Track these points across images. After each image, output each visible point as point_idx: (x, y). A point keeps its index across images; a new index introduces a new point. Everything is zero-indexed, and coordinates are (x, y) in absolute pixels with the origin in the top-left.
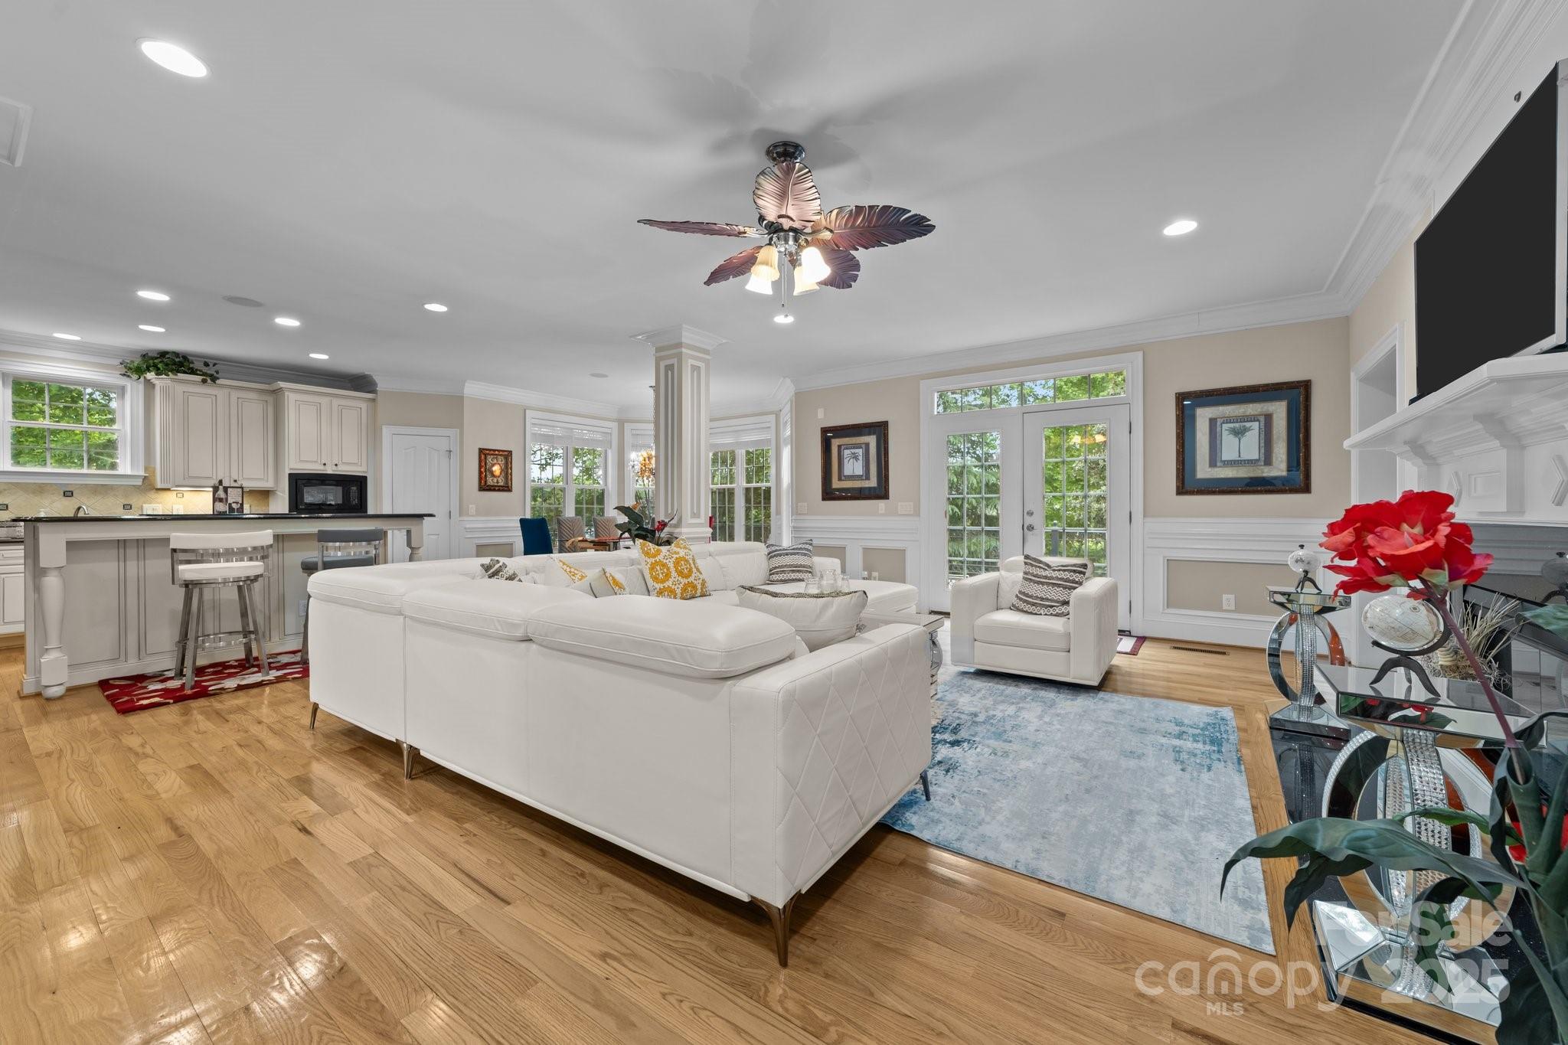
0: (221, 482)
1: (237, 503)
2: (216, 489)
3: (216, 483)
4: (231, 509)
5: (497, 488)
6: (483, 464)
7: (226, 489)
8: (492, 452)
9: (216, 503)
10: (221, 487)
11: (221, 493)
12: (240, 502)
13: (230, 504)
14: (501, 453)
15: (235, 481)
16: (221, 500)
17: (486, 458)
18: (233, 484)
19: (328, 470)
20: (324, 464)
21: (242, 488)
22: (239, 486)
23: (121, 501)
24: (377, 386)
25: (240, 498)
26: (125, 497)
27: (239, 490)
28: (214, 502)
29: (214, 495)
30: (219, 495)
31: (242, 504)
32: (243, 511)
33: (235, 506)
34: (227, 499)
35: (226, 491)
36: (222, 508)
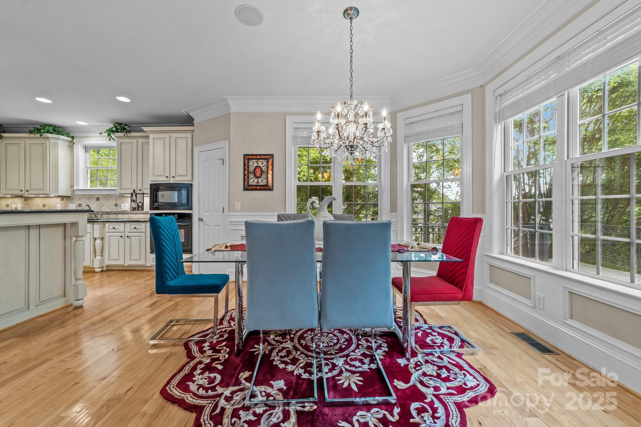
0: (134, 191)
1: (141, 202)
2: (132, 194)
3: (131, 191)
4: (138, 206)
5: (258, 188)
6: (246, 168)
7: (136, 195)
8: (254, 157)
9: (132, 203)
10: (134, 194)
11: (134, 197)
13: (138, 203)
14: (262, 157)
16: (134, 201)
17: (248, 162)
18: (139, 192)
19: (170, 181)
20: (167, 177)
21: (144, 194)
22: (142, 193)
23: (114, 202)
24: (194, 121)
25: (142, 200)
26: (116, 200)
27: (142, 195)
28: (131, 202)
29: (131, 198)
30: (133, 198)
31: (143, 203)
32: (143, 207)
33: (140, 204)
34: (136, 200)
35: (136, 196)
36: (134, 205)
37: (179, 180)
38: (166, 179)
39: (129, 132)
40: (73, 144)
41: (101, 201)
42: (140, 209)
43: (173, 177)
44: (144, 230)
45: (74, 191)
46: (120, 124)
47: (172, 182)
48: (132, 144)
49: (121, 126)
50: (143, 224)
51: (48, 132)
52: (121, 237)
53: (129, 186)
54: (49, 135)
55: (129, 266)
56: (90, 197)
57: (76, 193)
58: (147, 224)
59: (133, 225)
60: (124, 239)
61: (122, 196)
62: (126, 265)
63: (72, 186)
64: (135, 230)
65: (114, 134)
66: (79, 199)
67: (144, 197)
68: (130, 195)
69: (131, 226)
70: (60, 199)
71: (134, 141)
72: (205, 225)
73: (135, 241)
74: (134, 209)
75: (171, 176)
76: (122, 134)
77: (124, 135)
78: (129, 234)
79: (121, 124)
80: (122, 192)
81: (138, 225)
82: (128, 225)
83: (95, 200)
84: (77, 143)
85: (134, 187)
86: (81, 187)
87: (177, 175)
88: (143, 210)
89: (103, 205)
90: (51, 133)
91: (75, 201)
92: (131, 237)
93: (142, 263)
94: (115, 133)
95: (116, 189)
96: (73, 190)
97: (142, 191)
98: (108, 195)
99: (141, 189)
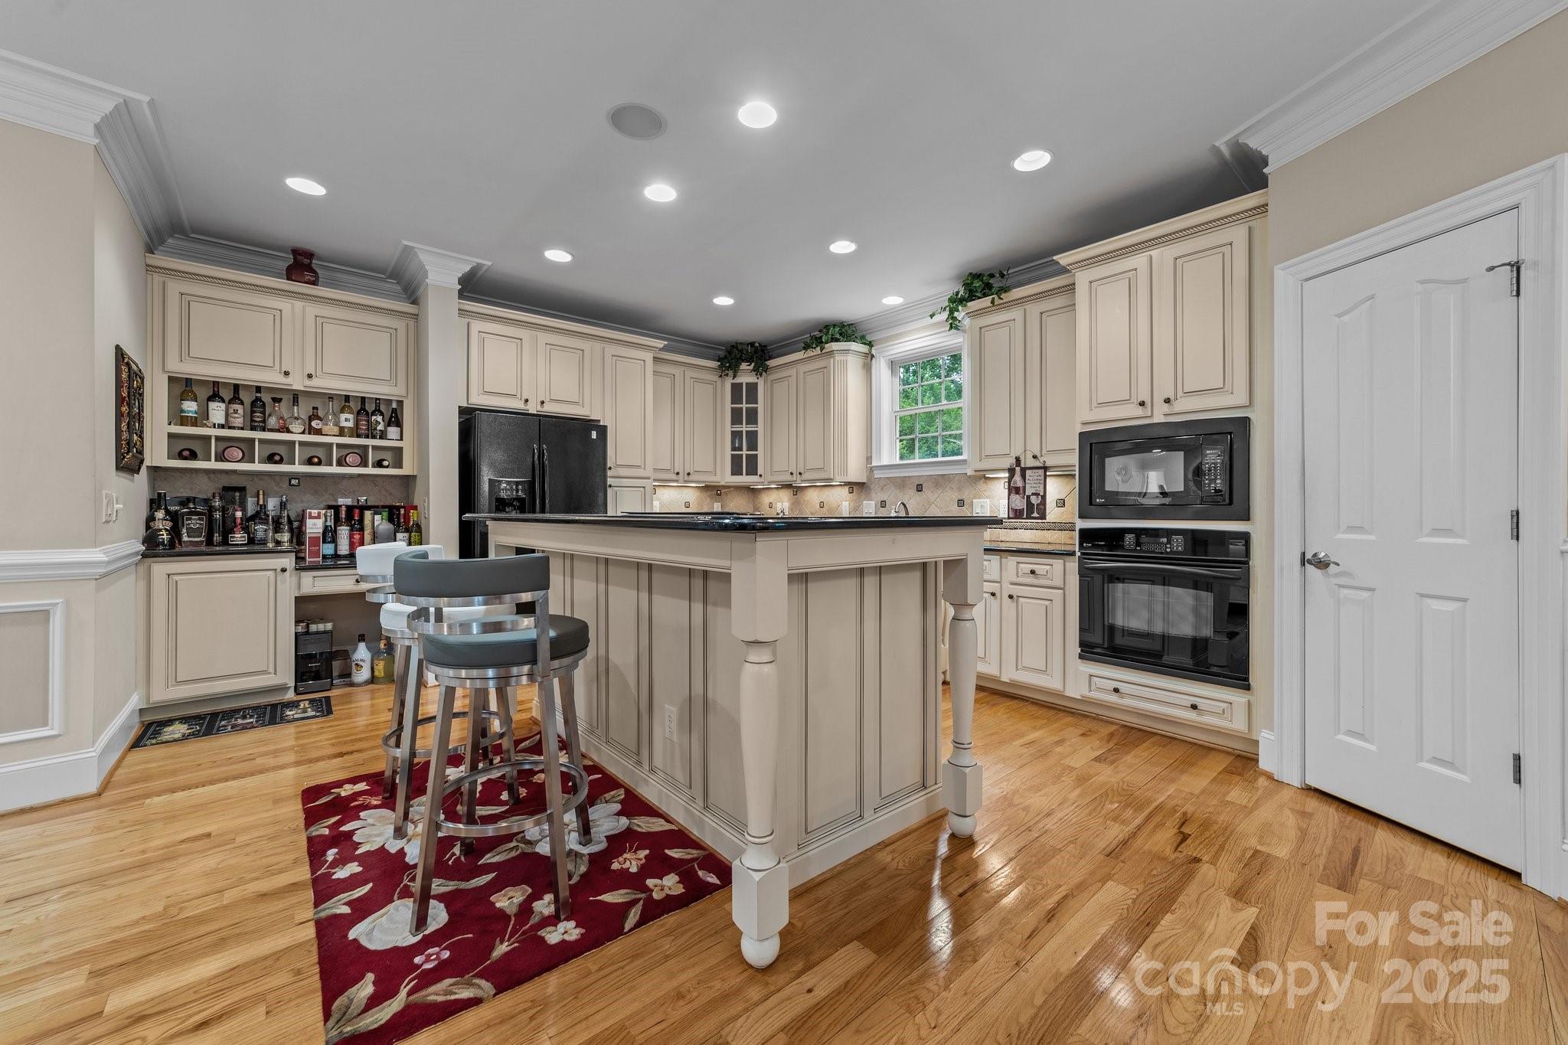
0: (1018, 460)
1: (1037, 494)
2: (1012, 471)
3: (1009, 462)
4: (1030, 504)
7: (1024, 471)
9: (1012, 496)
10: (1018, 469)
11: (1017, 478)
12: (1042, 494)
13: (1028, 497)
15: (1035, 457)
16: (1017, 490)
18: (1031, 462)
19: (1152, 416)
20: (1142, 404)
21: (1045, 468)
22: (1041, 465)
23: (956, 496)
24: (1266, 164)
25: (1042, 486)
26: (960, 489)
27: (1041, 472)
28: (1009, 495)
29: (1009, 483)
30: (1015, 482)
31: (1044, 497)
32: (1045, 509)
33: (1034, 500)
34: (1024, 488)
35: (1023, 476)
36: (1019, 503)
37: (1190, 408)
38: (1139, 411)
39: (1005, 289)
40: (872, 359)
41: (927, 493)
42: (1035, 515)
43: (1167, 401)
44: (1058, 582)
45: (871, 470)
46: (977, 276)
47: (1159, 418)
48: (1011, 324)
49: (982, 280)
50: (1058, 563)
51: (834, 340)
52: (993, 594)
53: (1005, 446)
54: (835, 346)
55: (1013, 684)
56: (901, 483)
57: (877, 474)
58: (1067, 564)
59: (1027, 564)
60: (999, 600)
61: (982, 477)
62: (1004, 679)
63: (869, 459)
64: (1031, 580)
65: (966, 306)
66: (882, 489)
67: (1048, 480)
68: (1007, 475)
69: (1021, 565)
70: (846, 489)
71: (1016, 314)
72: (1340, 586)
73: (1032, 611)
74: (1017, 514)
75: (1159, 400)
76: (986, 302)
77: (993, 302)
78: (1016, 590)
79: (980, 275)
80: (985, 465)
81: (1042, 566)
82: (1011, 561)
83: (912, 492)
84: (878, 355)
85: (1018, 451)
86: (885, 462)
87: (1180, 393)
88: (1043, 516)
89: (930, 504)
90: (837, 340)
91: (873, 495)
92: (1021, 599)
93: (1052, 682)
94: (969, 304)
95: (965, 461)
96: (871, 468)
97: (1042, 459)
98: (943, 476)
99: (1038, 455)
